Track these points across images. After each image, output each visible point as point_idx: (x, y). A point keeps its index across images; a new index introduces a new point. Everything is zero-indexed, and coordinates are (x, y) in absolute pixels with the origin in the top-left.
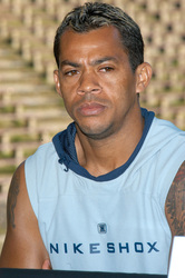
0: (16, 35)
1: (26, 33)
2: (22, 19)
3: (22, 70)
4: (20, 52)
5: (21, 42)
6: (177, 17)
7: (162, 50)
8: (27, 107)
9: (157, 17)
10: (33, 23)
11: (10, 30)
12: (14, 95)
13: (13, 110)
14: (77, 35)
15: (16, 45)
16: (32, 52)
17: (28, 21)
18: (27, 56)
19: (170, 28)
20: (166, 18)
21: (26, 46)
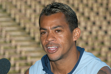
0: (28, 26)
1: (32, 25)
2: (30, 19)
3: (30, 41)
4: (29, 33)
5: (30, 29)
6: (97, 18)
7: (91, 33)
8: (32, 57)
9: (89, 18)
10: (35, 21)
11: (25, 24)
12: (26, 52)
13: (26, 58)
14: (46, 17)
15: (27, 30)
16: (34, 33)
17: (33, 20)
18: (32, 35)
19: (94, 23)
20: (92, 19)
21: (32, 31)
